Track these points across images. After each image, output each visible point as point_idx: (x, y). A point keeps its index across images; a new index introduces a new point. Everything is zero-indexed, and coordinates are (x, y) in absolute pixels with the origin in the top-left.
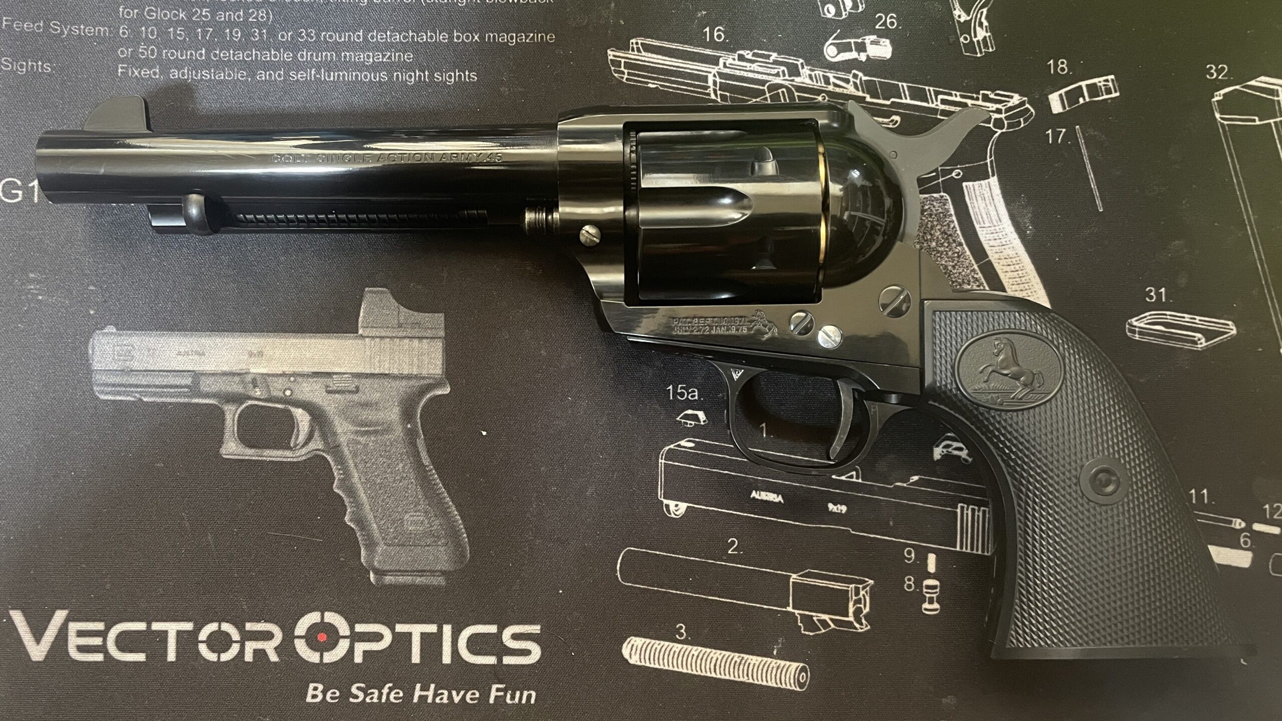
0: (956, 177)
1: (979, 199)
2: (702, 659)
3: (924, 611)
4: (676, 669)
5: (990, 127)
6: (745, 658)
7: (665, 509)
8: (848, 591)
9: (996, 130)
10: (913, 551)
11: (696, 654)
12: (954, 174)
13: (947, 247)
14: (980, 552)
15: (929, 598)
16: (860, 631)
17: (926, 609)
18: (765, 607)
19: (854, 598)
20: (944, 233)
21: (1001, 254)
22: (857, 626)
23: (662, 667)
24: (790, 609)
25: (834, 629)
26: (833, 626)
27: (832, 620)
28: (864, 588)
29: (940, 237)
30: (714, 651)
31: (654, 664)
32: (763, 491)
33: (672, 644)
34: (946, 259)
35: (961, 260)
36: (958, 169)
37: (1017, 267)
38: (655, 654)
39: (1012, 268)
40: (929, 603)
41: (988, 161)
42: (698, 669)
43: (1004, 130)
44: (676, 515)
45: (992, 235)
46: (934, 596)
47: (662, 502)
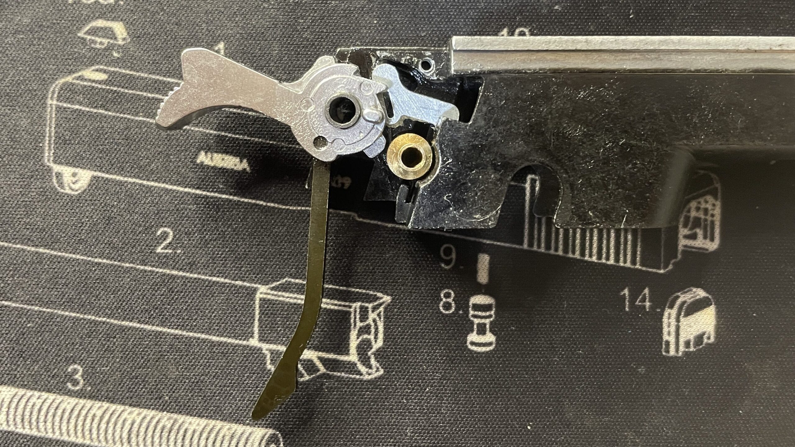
2: (108, 423)
3: (470, 347)
4: (65, 438)
6: (180, 422)
7: (54, 180)
8: (349, 313)
10: (454, 250)
11: (99, 413)
14: (560, 253)
15: (479, 325)
16: (367, 377)
17: (473, 343)
18: (215, 338)
19: (359, 324)
22: (363, 369)
23: (42, 434)
24: (254, 342)
25: (324, 374)
26: (322, 369)
27: (321, 359)
28: (374, 309)
30: (129, 409)
31: (31, 428)
32: (216, 152)
33: (59, 398)
38: (31, 413)
40: (479, 333)
42: (102, 437)
44: (73, 190)
46: (487, 321)
47: (50, 170)
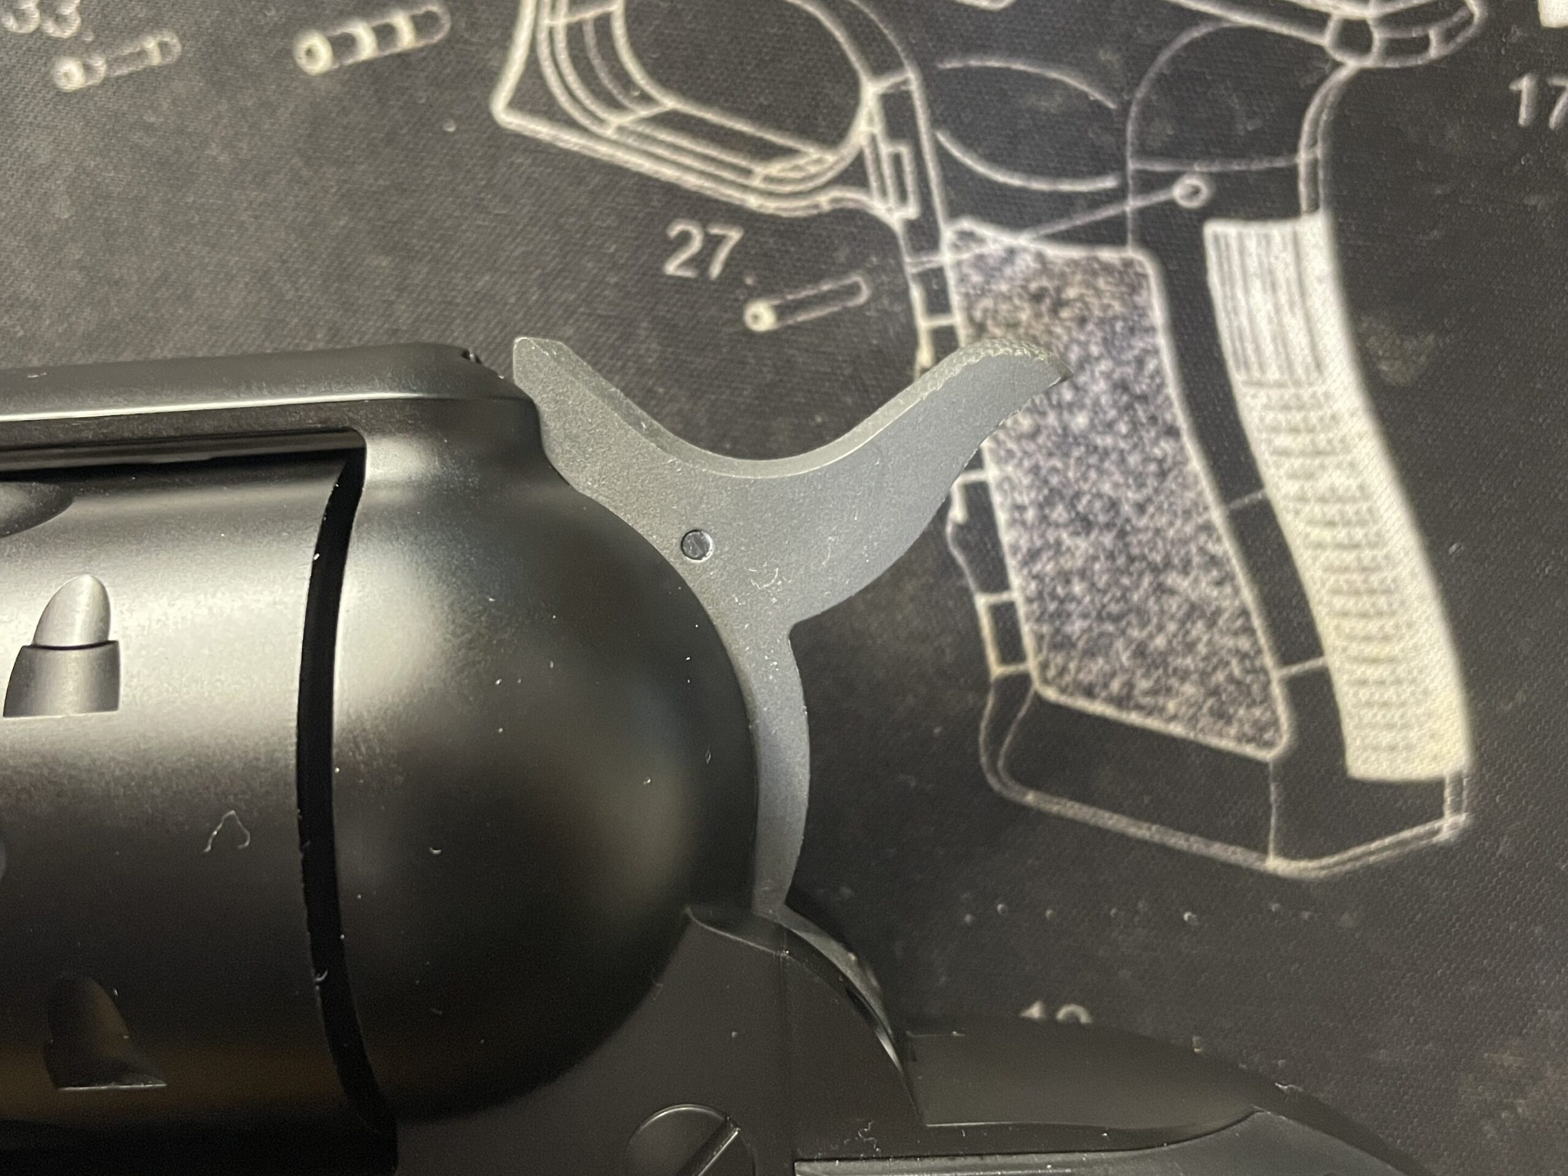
0: (1185, 203)
1: (1256, 285)
5: (1320, 49)
9: (1338, 57)
12: (1178, 192)
13: (1125, 437)
20: (1122, 386)
21: (1307, 485)
29: (1104, 400)
34: (1118, 478)
35: (1170, 484)
36: (1194, 173)
37: (1359, 534)
39: (1342, 534)
41: (1303, 158)
43: (1370, 62)
45: (1281, 417)
